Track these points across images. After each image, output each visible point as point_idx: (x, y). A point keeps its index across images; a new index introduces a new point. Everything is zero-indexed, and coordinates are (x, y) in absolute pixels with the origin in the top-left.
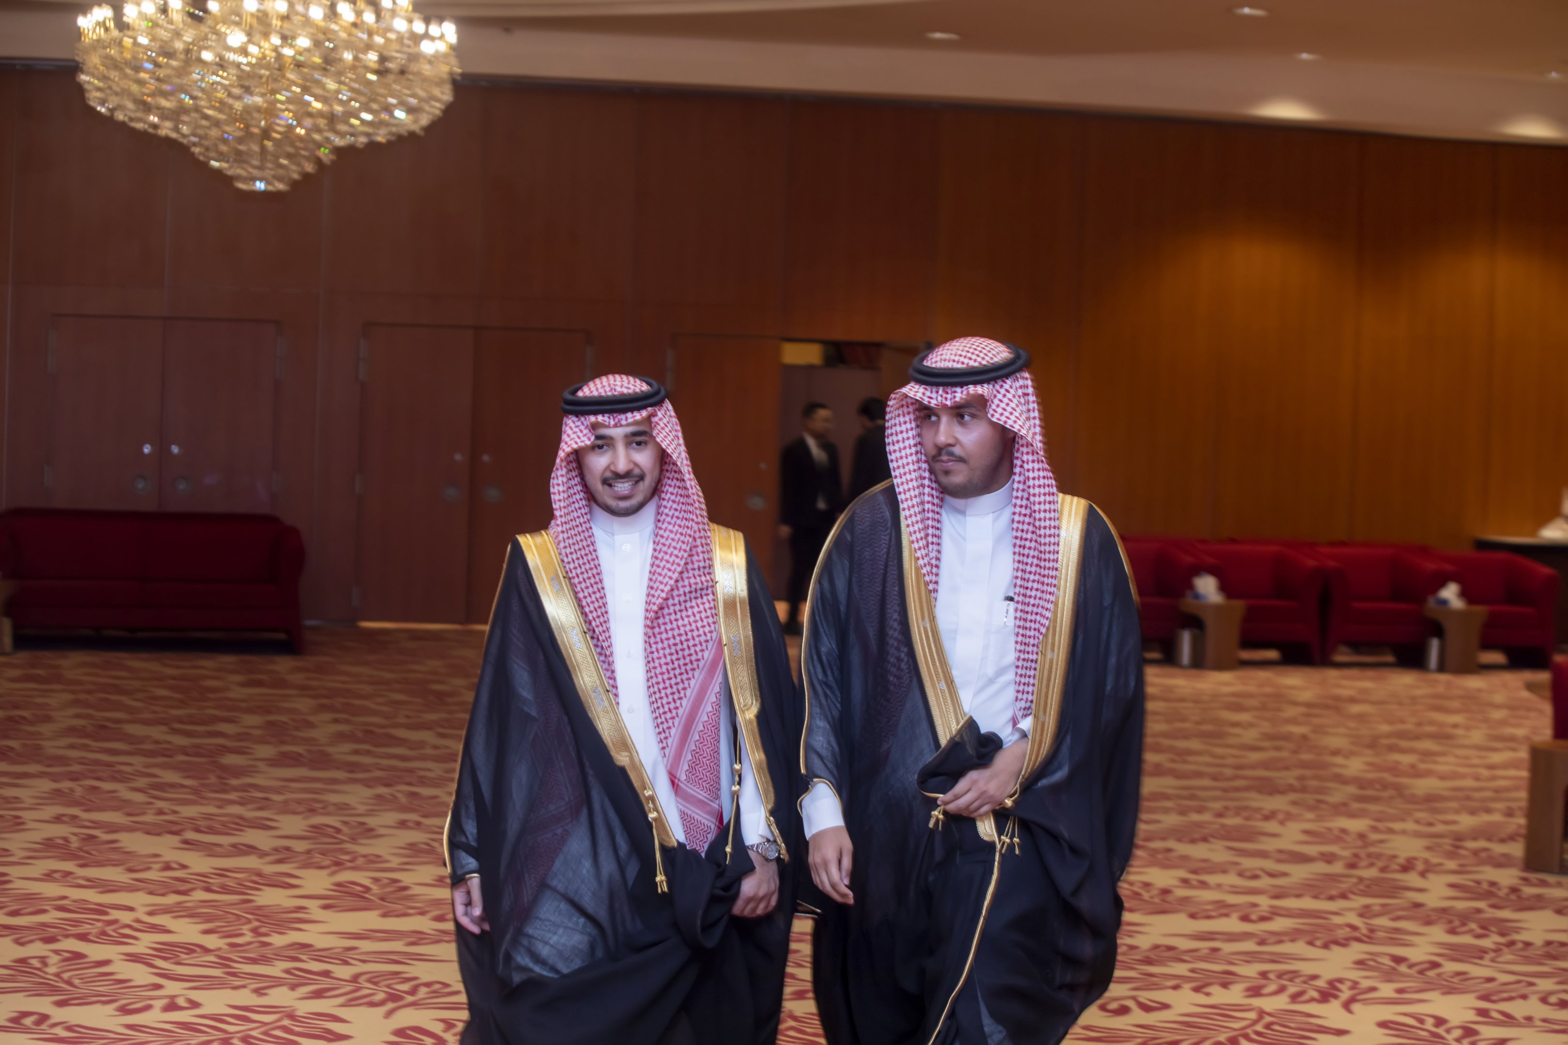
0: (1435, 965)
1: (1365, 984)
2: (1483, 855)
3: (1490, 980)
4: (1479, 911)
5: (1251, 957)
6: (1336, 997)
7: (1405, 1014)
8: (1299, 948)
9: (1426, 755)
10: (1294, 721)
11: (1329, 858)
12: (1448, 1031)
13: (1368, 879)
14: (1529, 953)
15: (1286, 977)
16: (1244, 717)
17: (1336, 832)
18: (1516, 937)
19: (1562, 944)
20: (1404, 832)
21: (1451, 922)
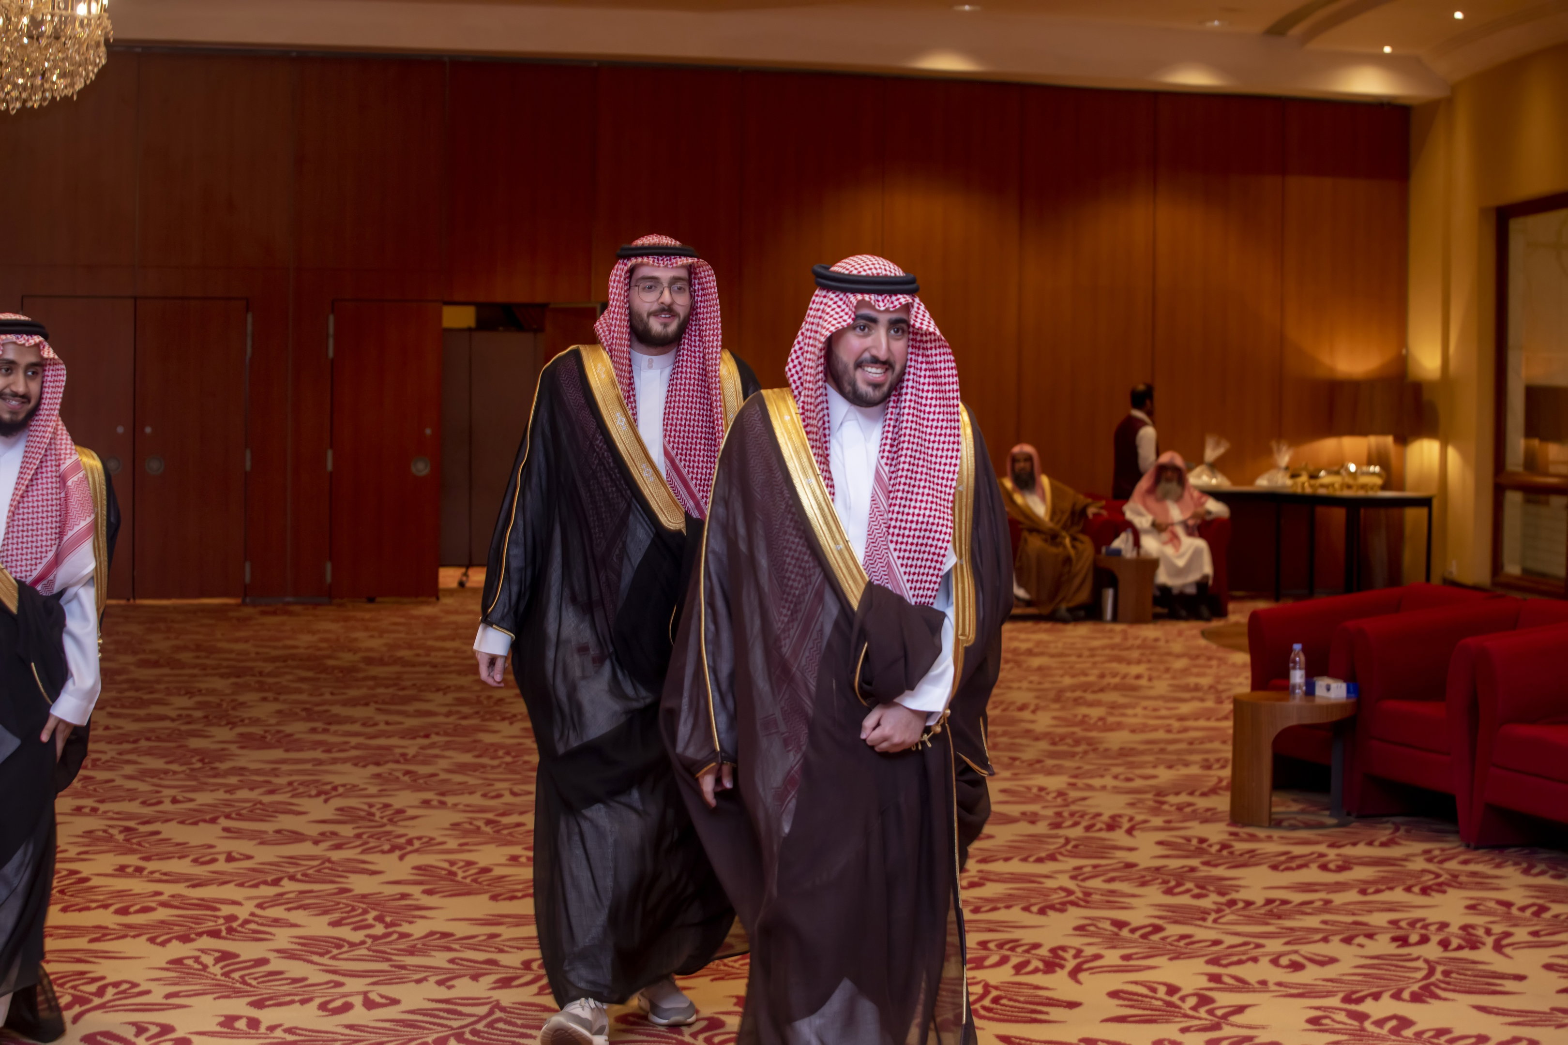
0: (1158, 929)
1: (1089, 951)
2: (1188, 810)
3: (1216, 943)
4: (1193, 869)
6: (1062, 967)
7: (1136, 983)
8: (1015, 914)
9: (1114, 706)
11: (1033, 819)
12: (1183, 999)
13: (1075, 840)
14: (1251, 911)
15: (1007, 947)
17: (1035, 791)
18: (1234, 896)
19: (1284, 902)
20: (1104, 788)
21: (1167, 882)
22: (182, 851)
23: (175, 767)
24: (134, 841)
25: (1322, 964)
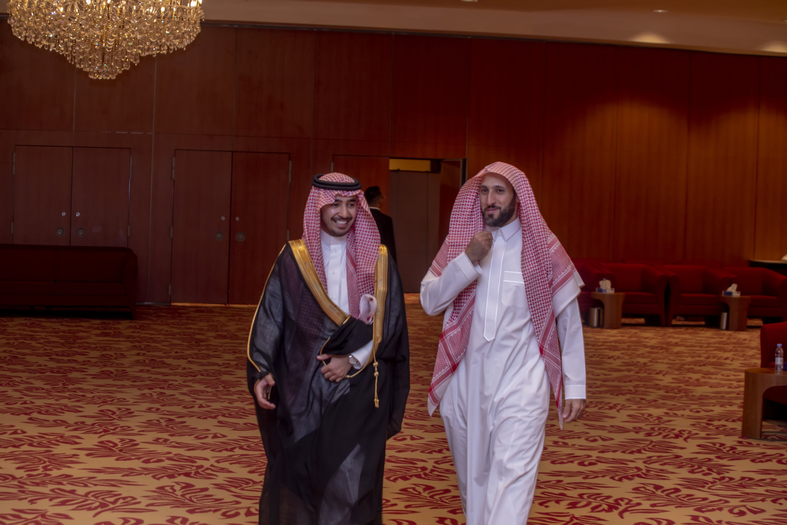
0: (677, 490)
1: (636, 501)
2: (722, 429)
3: (705, 499)
4: (710, 460)
5: (577, 485)
6: (617, 508)
7: (652, 519)
8: (607, 481)
9: (707, 373)
10: (642, 356)
11: (637, 430)
13: (655, 442)
14: (731, 483)
15: (593, 497)
16: (616, 353)
17: (646, 416)
18: (726, 475)
19: (750, 479)
20: (683, 415)
21: (693, 466)
22: (192, 431)
23: (209, 390)
24: (170, 426)
25: (755, 513)
